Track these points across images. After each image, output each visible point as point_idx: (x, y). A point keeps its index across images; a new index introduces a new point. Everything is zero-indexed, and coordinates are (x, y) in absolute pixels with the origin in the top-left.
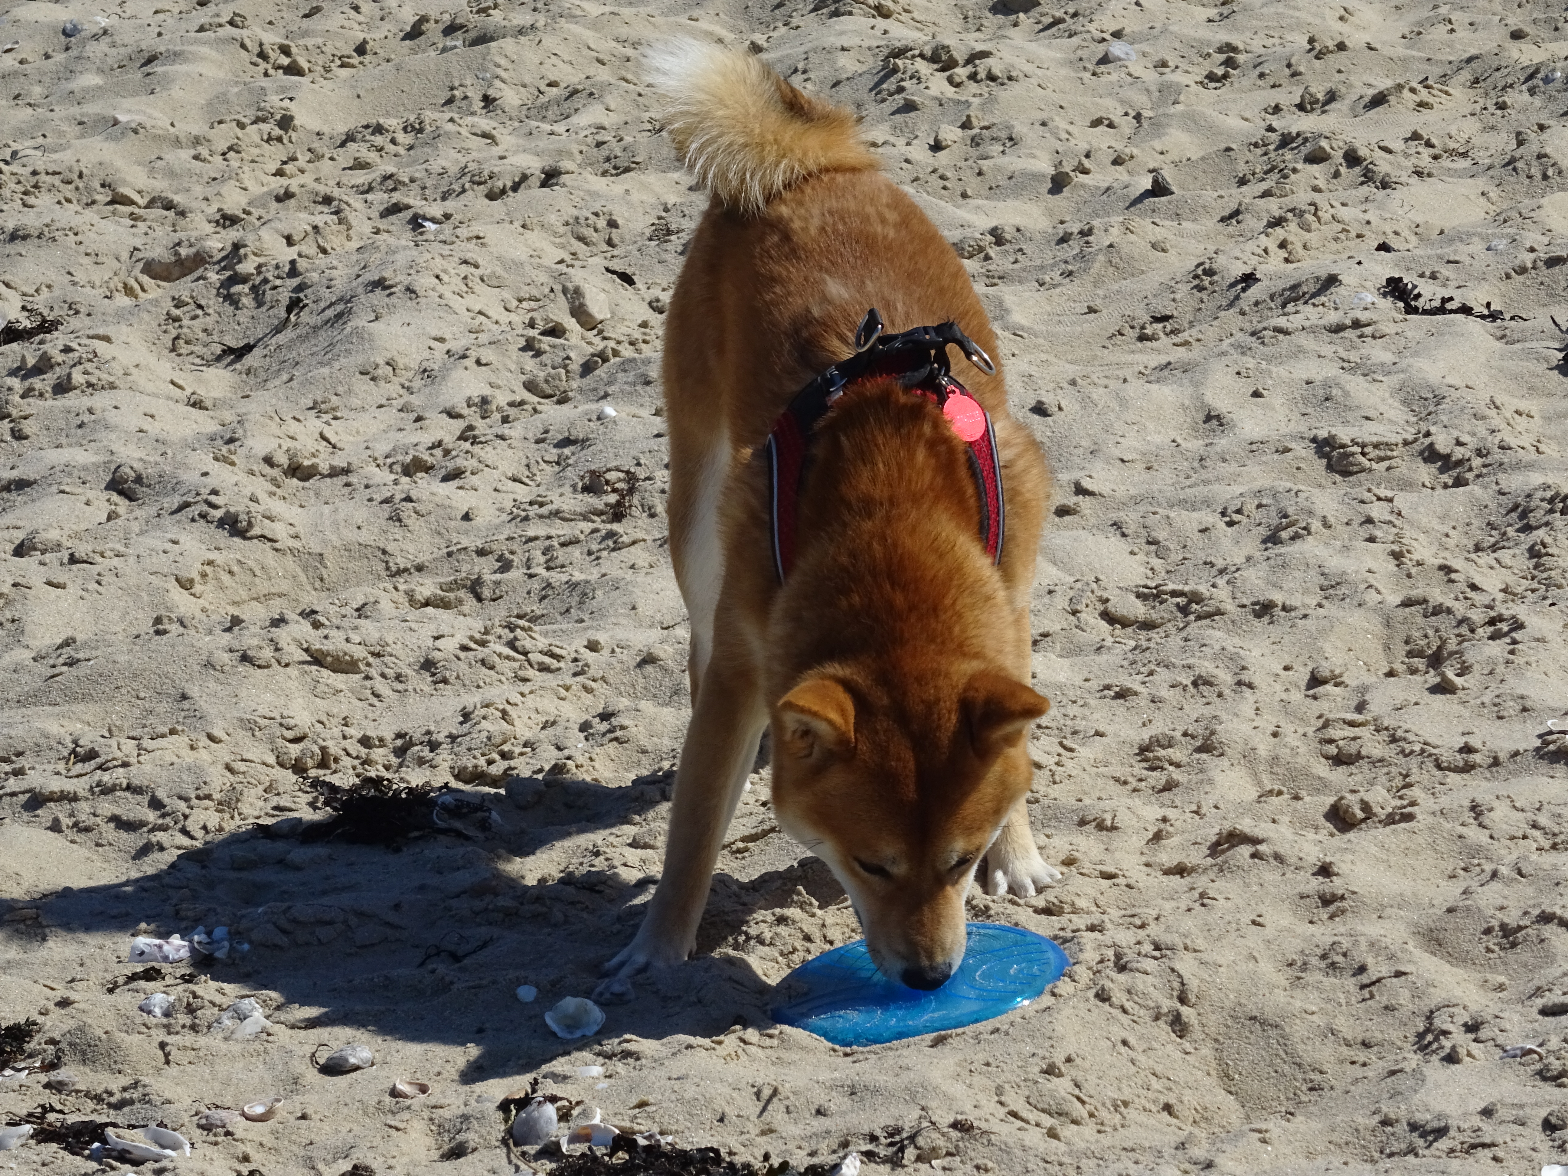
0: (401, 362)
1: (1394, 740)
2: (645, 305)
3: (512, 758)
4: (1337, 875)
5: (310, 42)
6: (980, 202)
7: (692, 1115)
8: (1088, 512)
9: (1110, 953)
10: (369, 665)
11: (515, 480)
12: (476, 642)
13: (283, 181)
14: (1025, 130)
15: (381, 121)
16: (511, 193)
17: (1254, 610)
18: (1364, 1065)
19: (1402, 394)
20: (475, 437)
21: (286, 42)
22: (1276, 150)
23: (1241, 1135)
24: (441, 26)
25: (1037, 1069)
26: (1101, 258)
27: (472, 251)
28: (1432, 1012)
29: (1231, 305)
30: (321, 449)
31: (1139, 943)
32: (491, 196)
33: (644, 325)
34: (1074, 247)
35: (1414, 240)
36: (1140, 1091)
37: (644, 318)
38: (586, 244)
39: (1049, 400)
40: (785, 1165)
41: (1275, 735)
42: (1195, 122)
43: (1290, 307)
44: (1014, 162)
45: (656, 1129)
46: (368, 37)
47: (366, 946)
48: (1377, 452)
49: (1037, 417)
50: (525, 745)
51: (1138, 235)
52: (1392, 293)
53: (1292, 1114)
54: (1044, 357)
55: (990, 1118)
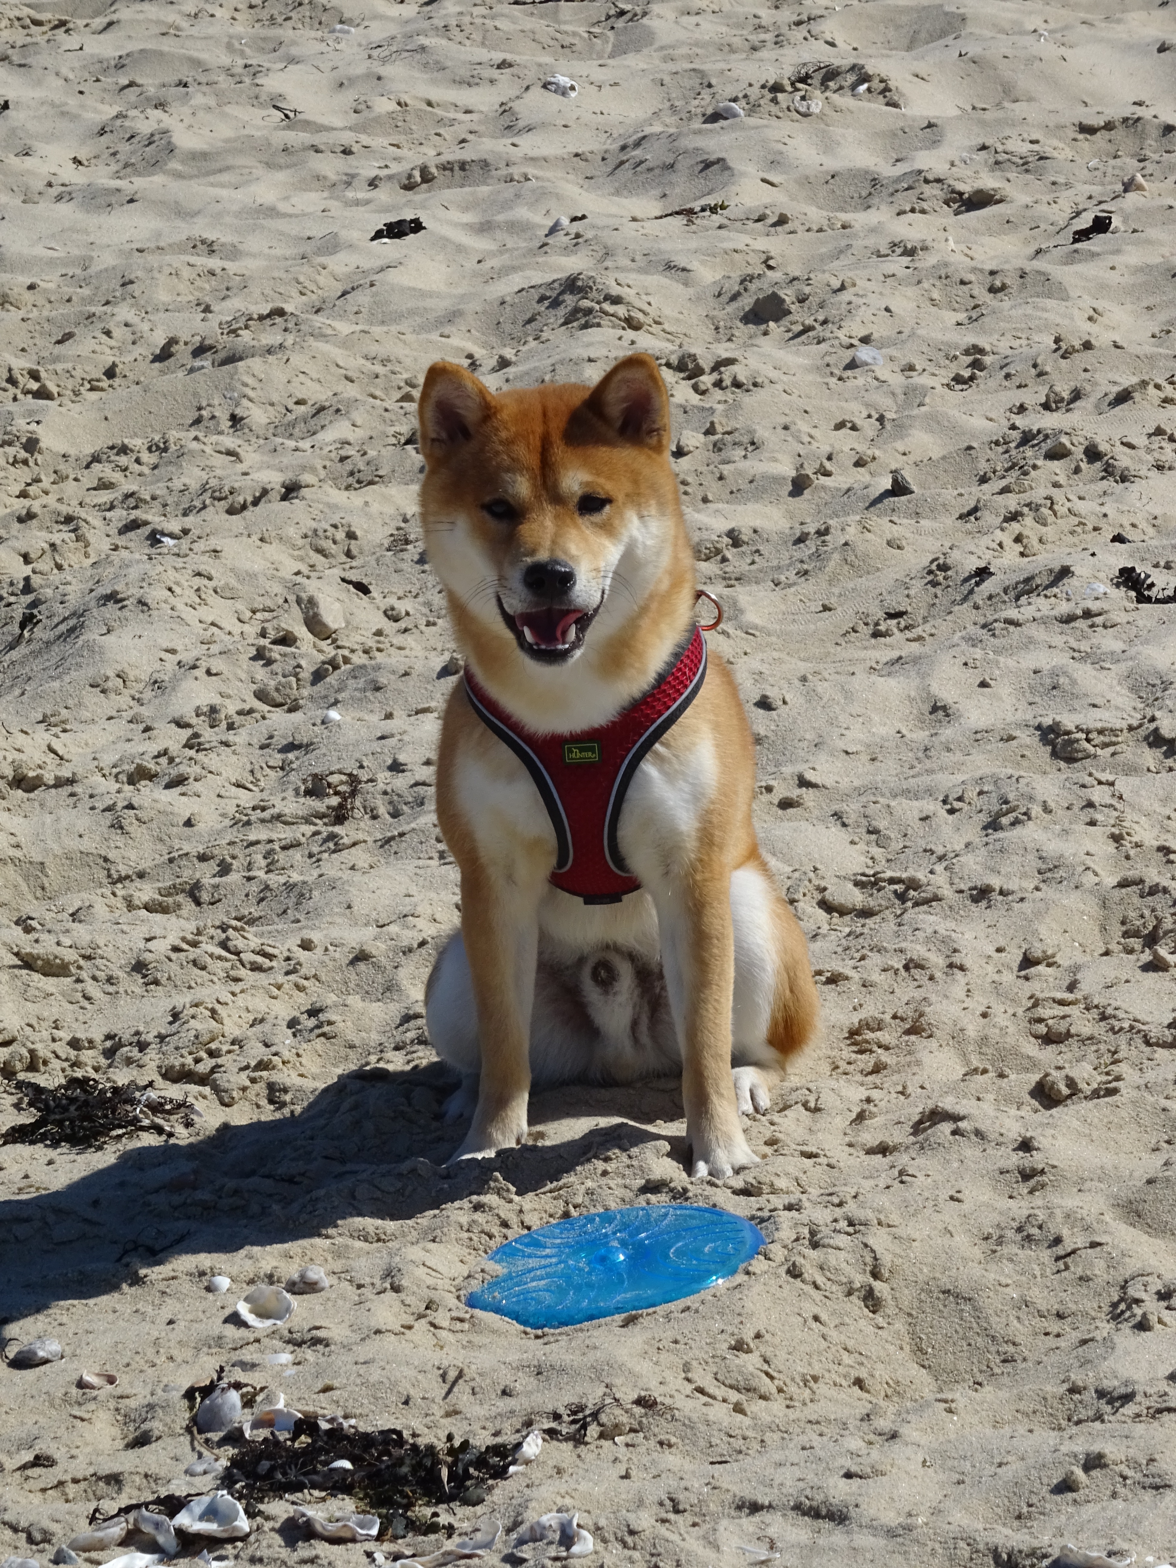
0: (132, 674)
1: (1104, 1017)
2: (380, 613)
3: (219, 1056)
4: (1038, 1149)
5: (59, 367)
6: (720, 506)
7: (376, 1399)
8: (811, 804)
9: (806, 1231)
10: (80, 968)
11: (239, 786)
12: (188, 943)
13: (26, 502)
14: (766, 434)
15: (126, 441)
16: (251, 508)
17: (971, 896)
18: (1058, 1335)
19: (1130, 681)
20: (199, 744)
21: (35, 367)
22: (1017, 447)
23: (928, 1404)
24: (190, 348)
25: (725, 1346)
26: (836, 556)
27: (206, 564)
28: (1126, 1282)
29: (965, 599)
30: (48, 761)
31: (835, 1221)
32: (231, 511)
33: (379, 633)
34: (811, 545)
35: (1151, 531)
36: (831, 1366)
37: (379, 627)
38: (325, 556)
39: (773, 694)
40: (465, 1444)
41: (984, 1015)
42: (938, 423)
43: (1023, 600)
44: (756, 466)
45: (340, 1413)
46: (117, 360)
47: (63, 1243)
48: (1102, 738)
49: (761, 711)
50: (233, 1043)
51: (875, 534)
52: (1125, 584)
53: (980, 1384)
54: (776, 655)
55: (676, 1394)
